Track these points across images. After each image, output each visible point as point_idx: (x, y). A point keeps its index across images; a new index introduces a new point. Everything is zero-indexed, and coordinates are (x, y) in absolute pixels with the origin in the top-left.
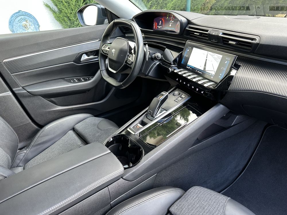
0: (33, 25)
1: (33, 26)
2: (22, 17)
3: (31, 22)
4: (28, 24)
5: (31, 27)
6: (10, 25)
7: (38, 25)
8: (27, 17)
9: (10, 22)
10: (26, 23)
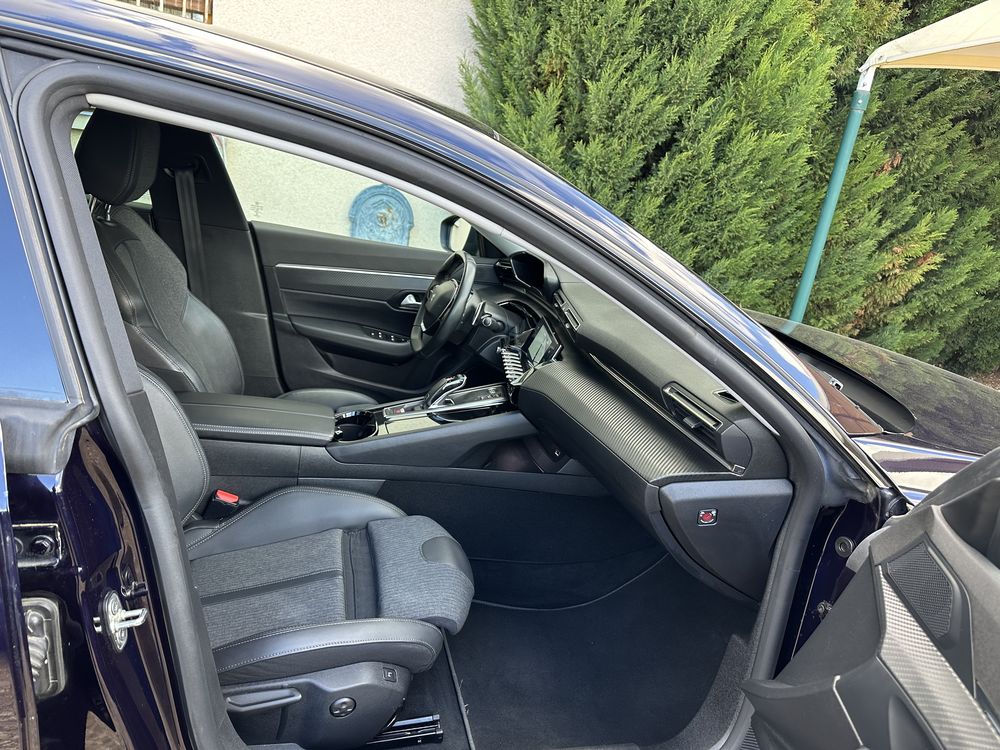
0: (399, 220)
1: (399, 223)
2: (385, 198)
3: (399, 212)
4: (390, 216)
5: (394, 223)
6: (353, 207)
7: (412, 224)
8: (393, 201)
9: (356, 202)
10: (387, 213)
